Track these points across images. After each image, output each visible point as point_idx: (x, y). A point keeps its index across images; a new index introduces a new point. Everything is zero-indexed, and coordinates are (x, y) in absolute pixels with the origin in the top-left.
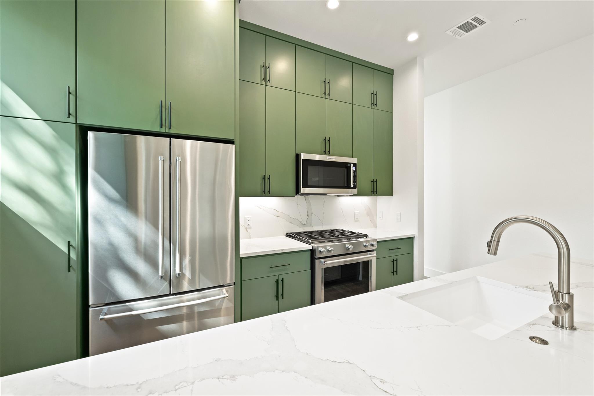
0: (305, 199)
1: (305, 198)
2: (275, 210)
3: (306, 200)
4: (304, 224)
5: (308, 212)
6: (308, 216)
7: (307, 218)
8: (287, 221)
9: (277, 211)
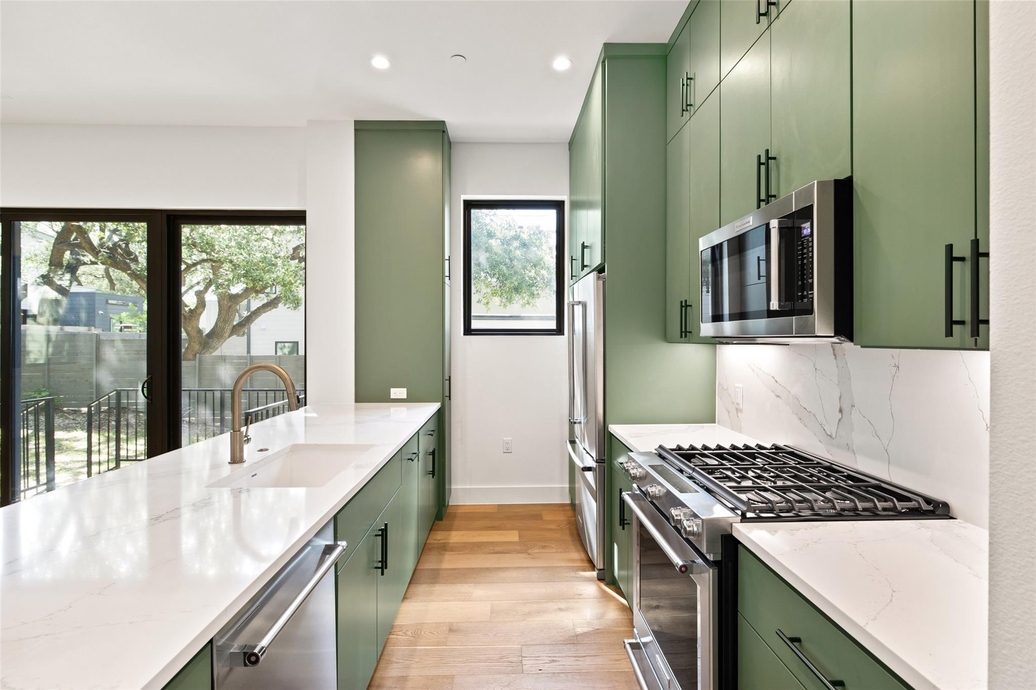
0: (835, 355)
1: (834, 350)
2: (773, 377)
3: (836, 359)
4: (830, 436)
5: (840, 398)
6: (841, 411)
7: (840, 420)
8: (793, 413)
9: (776, 381)
